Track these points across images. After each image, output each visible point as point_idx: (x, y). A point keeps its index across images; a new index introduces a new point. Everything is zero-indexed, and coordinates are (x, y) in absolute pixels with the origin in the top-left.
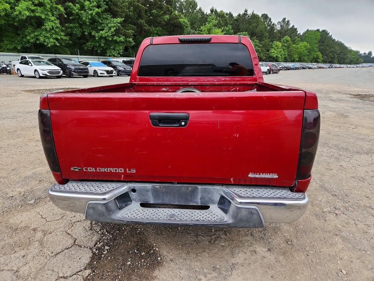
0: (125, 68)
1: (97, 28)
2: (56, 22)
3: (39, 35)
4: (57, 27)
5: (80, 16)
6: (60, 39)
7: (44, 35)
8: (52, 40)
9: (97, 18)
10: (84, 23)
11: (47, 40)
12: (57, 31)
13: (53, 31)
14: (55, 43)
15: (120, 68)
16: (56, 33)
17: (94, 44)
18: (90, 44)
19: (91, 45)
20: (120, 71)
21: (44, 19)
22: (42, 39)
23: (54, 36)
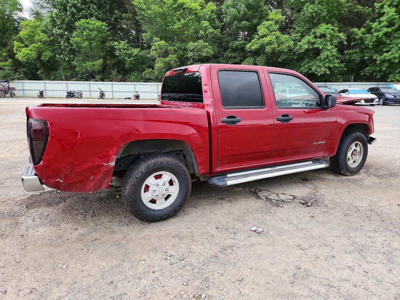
0: (395, 96)
1: (382, 50)
2: (333, 50)
3: (312, 65)
4: (333, 56)
5: (363, 40)
6: (332, 67)
7: (317, 65)
8: (323, 69)
9: (384, 39)
10: (367, 47)
11: (318, 69)
12: (332, 59)
13: (327, 60)
14: (325, 71)
15: (388, 96)
16: (330, 61)
17: (373, 69)
18: (368, 70)
19: (370, 70)
20: (387, 99)
21: (321, 50)
22: (314, 69)
23: (327, 65)
